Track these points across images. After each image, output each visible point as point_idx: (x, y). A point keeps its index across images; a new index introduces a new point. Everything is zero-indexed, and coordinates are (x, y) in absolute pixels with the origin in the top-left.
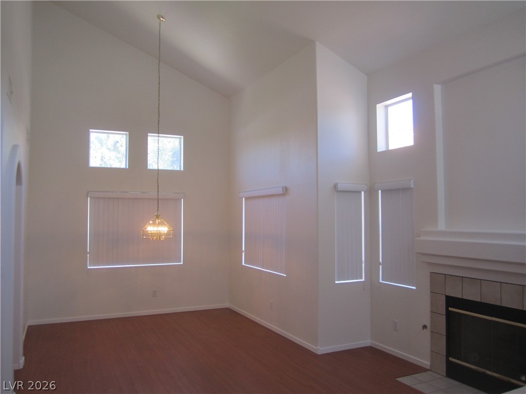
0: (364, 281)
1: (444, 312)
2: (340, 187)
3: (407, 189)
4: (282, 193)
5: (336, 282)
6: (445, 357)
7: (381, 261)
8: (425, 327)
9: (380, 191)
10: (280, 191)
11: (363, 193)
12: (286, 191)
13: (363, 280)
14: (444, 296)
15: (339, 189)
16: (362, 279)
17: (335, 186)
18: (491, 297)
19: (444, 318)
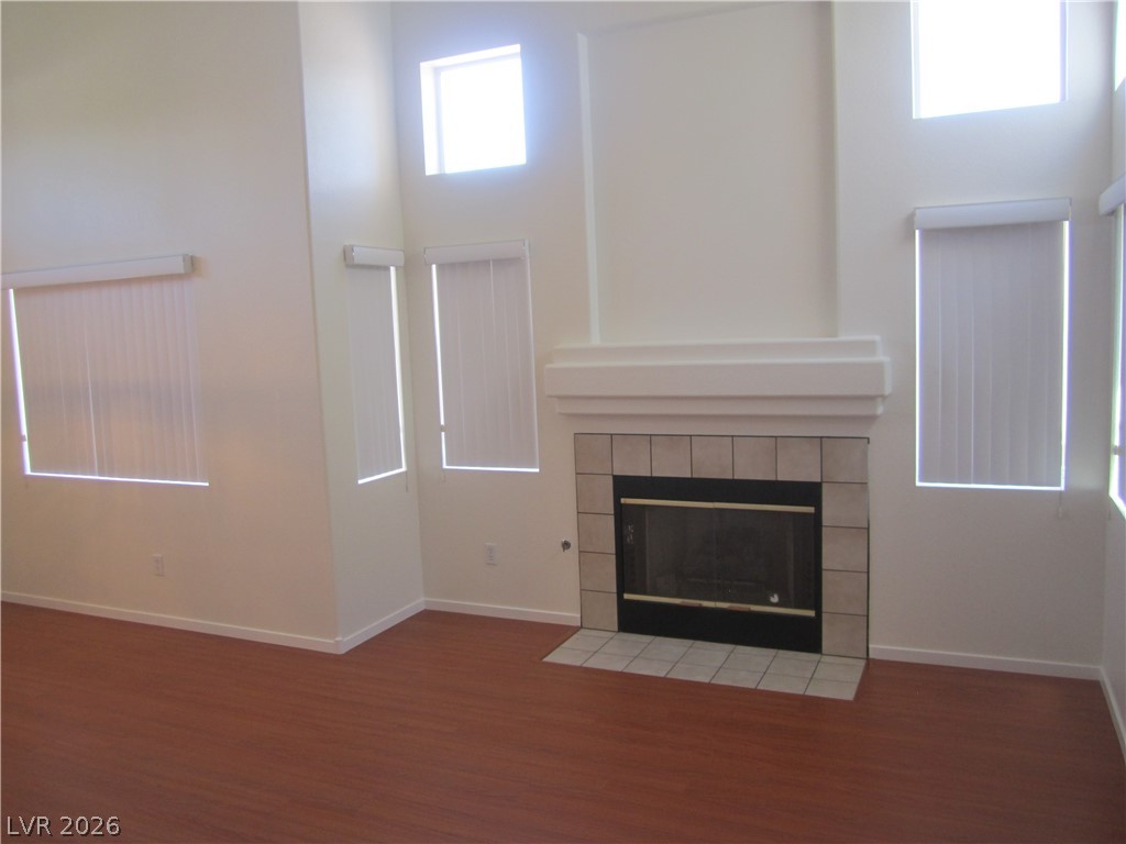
0: (406, 472)
1: (610, 508)
2: (360, 255)
3: (507, 263)
4: (182, 271)
5: (360, 482)
6: (615, 595)
7: (442, 423)
8: (566, 545)
9: (434, 267)
10: (178, 267)
11: (392, 269)
12: (193, 265)
13: (404, 469)
14: (611, 478)
15: (356, 261)
16: (401, 467)
17: (346, 254)
18: (713, 466)
19: (611, 521)
